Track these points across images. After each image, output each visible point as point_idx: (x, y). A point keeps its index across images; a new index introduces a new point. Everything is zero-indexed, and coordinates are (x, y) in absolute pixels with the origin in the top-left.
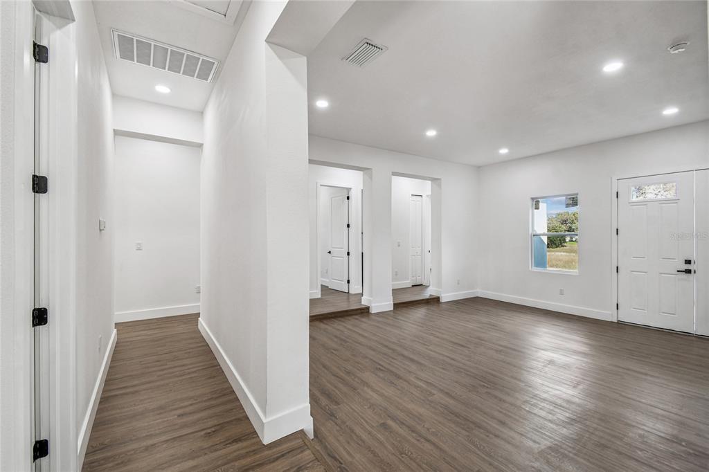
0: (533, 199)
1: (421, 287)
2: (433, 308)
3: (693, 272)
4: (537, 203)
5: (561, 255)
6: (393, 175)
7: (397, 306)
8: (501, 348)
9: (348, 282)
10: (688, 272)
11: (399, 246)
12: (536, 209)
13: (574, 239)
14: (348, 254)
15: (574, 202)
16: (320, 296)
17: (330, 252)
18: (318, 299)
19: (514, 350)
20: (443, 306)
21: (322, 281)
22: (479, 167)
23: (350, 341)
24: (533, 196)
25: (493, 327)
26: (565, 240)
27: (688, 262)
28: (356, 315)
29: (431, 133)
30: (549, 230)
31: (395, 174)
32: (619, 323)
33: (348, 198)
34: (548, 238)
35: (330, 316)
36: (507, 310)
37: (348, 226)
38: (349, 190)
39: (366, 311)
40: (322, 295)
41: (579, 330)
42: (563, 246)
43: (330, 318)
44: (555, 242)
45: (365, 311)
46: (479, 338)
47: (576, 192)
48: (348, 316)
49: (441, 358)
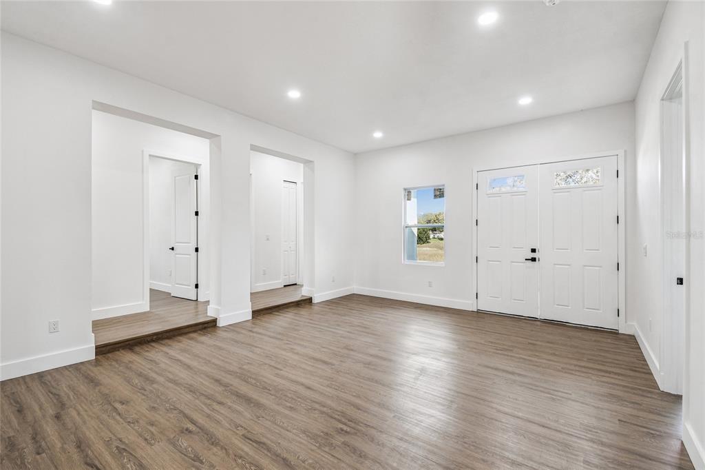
0: (405, 189)
1: (294, 286)
2: (304, 312)
3: (537, 260)
4: (409, 192)
5: (427, 250)
6: (251, 149)
7: (257, 313)
8: (370, 359)
9: (197, 286)
10: (534, 260)
11: (268, 239)
12: (408, 200)
13: (436, 237)
14: (197, 250)
15: (439, 193)
16: (147, 309)
17: (173, 249)
18: (145, 313)
19: (385, 359)
20: (316, 307)
21: (151, 284)
22: (355, 154)
23: (161, 379)
24: (406, 187)
25: (364, 330)
26: (429, 237)
27: (533, 251)
28: (195, 332)
29: (294, 94)
30: (418, 223)
31: (254, 148)
32: (479, 312)
33: (196, 177)
34: (418, 229)
35: (149, 339)
36: (381, 307)
37: (197, 213)
38: (197, 166)
39: (211, 324)
40: (151, 307)
41: (446, 323)
42: (428, 242)
43: (148, 342)
44: (422, 238)
45: (209, 326)
46: (347, 348)
47: (442, 183)
48: (181, 335)
49: (294, 387)
